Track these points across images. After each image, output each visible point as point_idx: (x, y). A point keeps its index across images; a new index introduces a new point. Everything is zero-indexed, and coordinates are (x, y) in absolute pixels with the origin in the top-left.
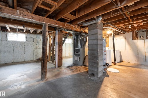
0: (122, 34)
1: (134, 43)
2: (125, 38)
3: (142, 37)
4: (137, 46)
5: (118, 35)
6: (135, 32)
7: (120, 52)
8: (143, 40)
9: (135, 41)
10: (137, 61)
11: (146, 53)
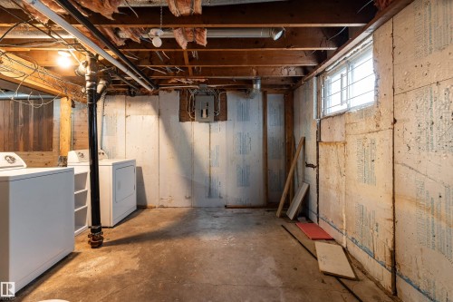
0: (147, 94)
1: (184, 133)
2: (159, 115)
3: (204, 115)
4: (192, 145)
5: (134, 95)
6: (189, 94)
7: (139, 170)
8: (207, 124)
9: (187, 125)
10: (189, 198)
11: (212, 169)
